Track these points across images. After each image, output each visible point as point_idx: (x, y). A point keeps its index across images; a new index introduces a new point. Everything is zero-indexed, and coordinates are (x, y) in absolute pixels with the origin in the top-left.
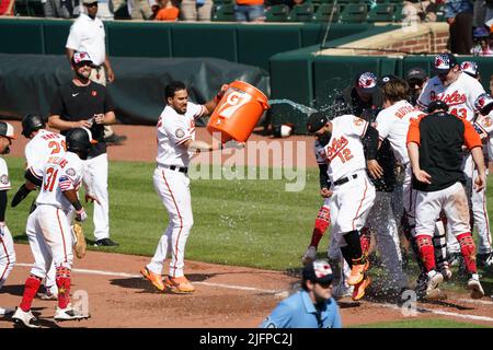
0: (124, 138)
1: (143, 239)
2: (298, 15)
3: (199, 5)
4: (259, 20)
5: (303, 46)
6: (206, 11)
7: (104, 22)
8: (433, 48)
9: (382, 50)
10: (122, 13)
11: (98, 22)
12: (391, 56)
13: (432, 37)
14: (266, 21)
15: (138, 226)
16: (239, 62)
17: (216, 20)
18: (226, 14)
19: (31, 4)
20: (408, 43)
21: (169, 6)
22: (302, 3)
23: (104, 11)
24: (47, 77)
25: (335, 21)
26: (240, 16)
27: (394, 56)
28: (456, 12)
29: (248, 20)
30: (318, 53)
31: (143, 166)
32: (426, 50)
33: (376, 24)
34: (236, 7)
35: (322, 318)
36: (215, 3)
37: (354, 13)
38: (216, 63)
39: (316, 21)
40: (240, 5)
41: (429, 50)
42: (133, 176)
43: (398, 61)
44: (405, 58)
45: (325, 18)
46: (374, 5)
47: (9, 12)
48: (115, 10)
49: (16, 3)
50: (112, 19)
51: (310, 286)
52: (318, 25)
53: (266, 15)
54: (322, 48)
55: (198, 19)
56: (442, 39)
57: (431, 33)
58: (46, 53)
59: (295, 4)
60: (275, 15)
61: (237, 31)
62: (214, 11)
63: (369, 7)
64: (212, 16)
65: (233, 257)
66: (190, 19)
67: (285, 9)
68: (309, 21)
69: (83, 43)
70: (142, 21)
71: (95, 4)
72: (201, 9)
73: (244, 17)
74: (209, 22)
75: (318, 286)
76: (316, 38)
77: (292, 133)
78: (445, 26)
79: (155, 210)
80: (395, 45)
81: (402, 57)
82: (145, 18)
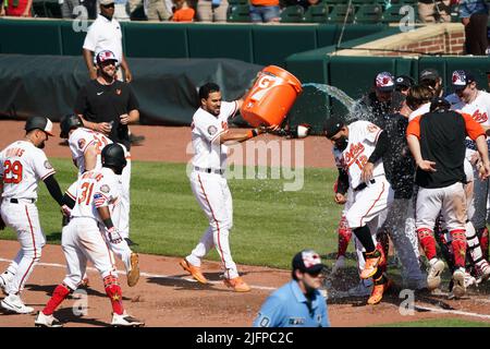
0: (142, 138)
1: (162, 239)
2: (314, 15)
3: (215, 6)
4: (274, 22)
5: (319, 47)
6: (222, 12)
7: (120, 23)
8: (448, 49)
9: (397, 51)
10: (138, 14)
11: (115, 23)
12: (406, 57)
13: (447, 38)
14: (281, 22)
15: (156, 226)
16: (255, 63)
17: (232, 21)
18: (241, 14)
19: (48, 5)
20: (423, 44)
21: (185, 7)
22: (317, 4)
23: (120, 12)
24: (65, 78)
25: (349, 22)
26: (255, 17)
27: (409, 57)
28: (470, 12)
29: (264, 21)
30: (334, 54)
31: (161, 166)
32: (441, 50)
33: (391, 25)
34: (252, 8)
35: (313, 307)
36: (230, 4)
37: (369, 14)
38: (232, 63)
39: (331, 22)
40: (256, 6)
41: (444, 50)
42: (152, 176)
43: (413, 61)
44: (420, 58)
45: (339, 19)
46: (389, 5)
47: (27, 13)
48: (132, 10)
49: (33, 4)
50: (129, 20)
51: (299, 276)
52: (334, 26)
53: (281, 15)
54: (337, 49)
55: (214, 21)
56: (457, 39)
57: (446, 33)
58: (64, 54)
59: (310, 4)
60: (290, 15)
61: (253, 31)
62: (229, 12)
63: (384, 8)
64: (228, 16)
65: (252, 257)
66: (206, 20)
67: (300, 10)
68: (324, 21)
69: (101, 44)
70: (158, 22)
71: (112, 5)
72: (216, 10)
73: (259, 18)
74: (225, 23)
75: (307, 276)
76: (332, 38)
77: (309, 133)
78: (460, 27)
79: (174, 210)
80: (410, 46)
81: (417, 58)
82: (161, 19)
